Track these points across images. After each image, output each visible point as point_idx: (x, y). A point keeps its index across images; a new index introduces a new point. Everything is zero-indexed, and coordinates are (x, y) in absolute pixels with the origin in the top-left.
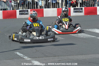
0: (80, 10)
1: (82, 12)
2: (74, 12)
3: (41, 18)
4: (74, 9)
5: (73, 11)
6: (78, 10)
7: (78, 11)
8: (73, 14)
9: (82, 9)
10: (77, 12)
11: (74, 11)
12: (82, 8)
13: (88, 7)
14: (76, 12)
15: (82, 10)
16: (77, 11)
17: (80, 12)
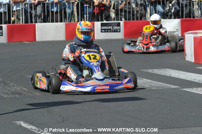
0: (116, 28)
1: (120, 32)
2: (101, 32)
3: (30, 43)
4: (102, 25)
5: (100, 30)
6: (111, 27)
7: (110, 29)
8: (99, 35)
9: (119, 25)
10: (107, 32)
11: (102, 30)
12: (119, 23)
13: (130, 20)
14: (105, 32)
15: (118, 28)
16: (107, 30)
17: (116, 31)
